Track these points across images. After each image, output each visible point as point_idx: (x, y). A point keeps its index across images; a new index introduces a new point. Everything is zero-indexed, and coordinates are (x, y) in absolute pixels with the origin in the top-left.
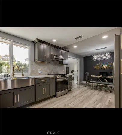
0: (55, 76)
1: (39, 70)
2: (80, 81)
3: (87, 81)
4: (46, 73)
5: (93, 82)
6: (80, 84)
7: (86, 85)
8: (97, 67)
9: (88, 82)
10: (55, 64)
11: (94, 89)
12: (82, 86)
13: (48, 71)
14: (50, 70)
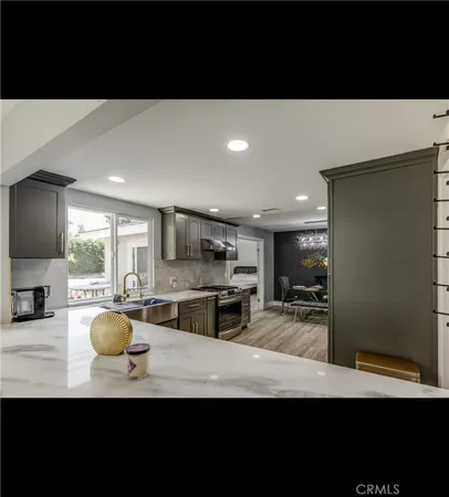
0: (215, 293)
1: (171, 279)
2: (266, 300)
3: (284, 301)
4: (187, 285)
5: (300, 302)
6: (266, 309)
7: (281, 312)
8: (308, 262)
9: (286, 305)
10: (206, 260)
11: (302, 321)
12: (271, 315)
13: (192, 280)
14: (195, 278)
